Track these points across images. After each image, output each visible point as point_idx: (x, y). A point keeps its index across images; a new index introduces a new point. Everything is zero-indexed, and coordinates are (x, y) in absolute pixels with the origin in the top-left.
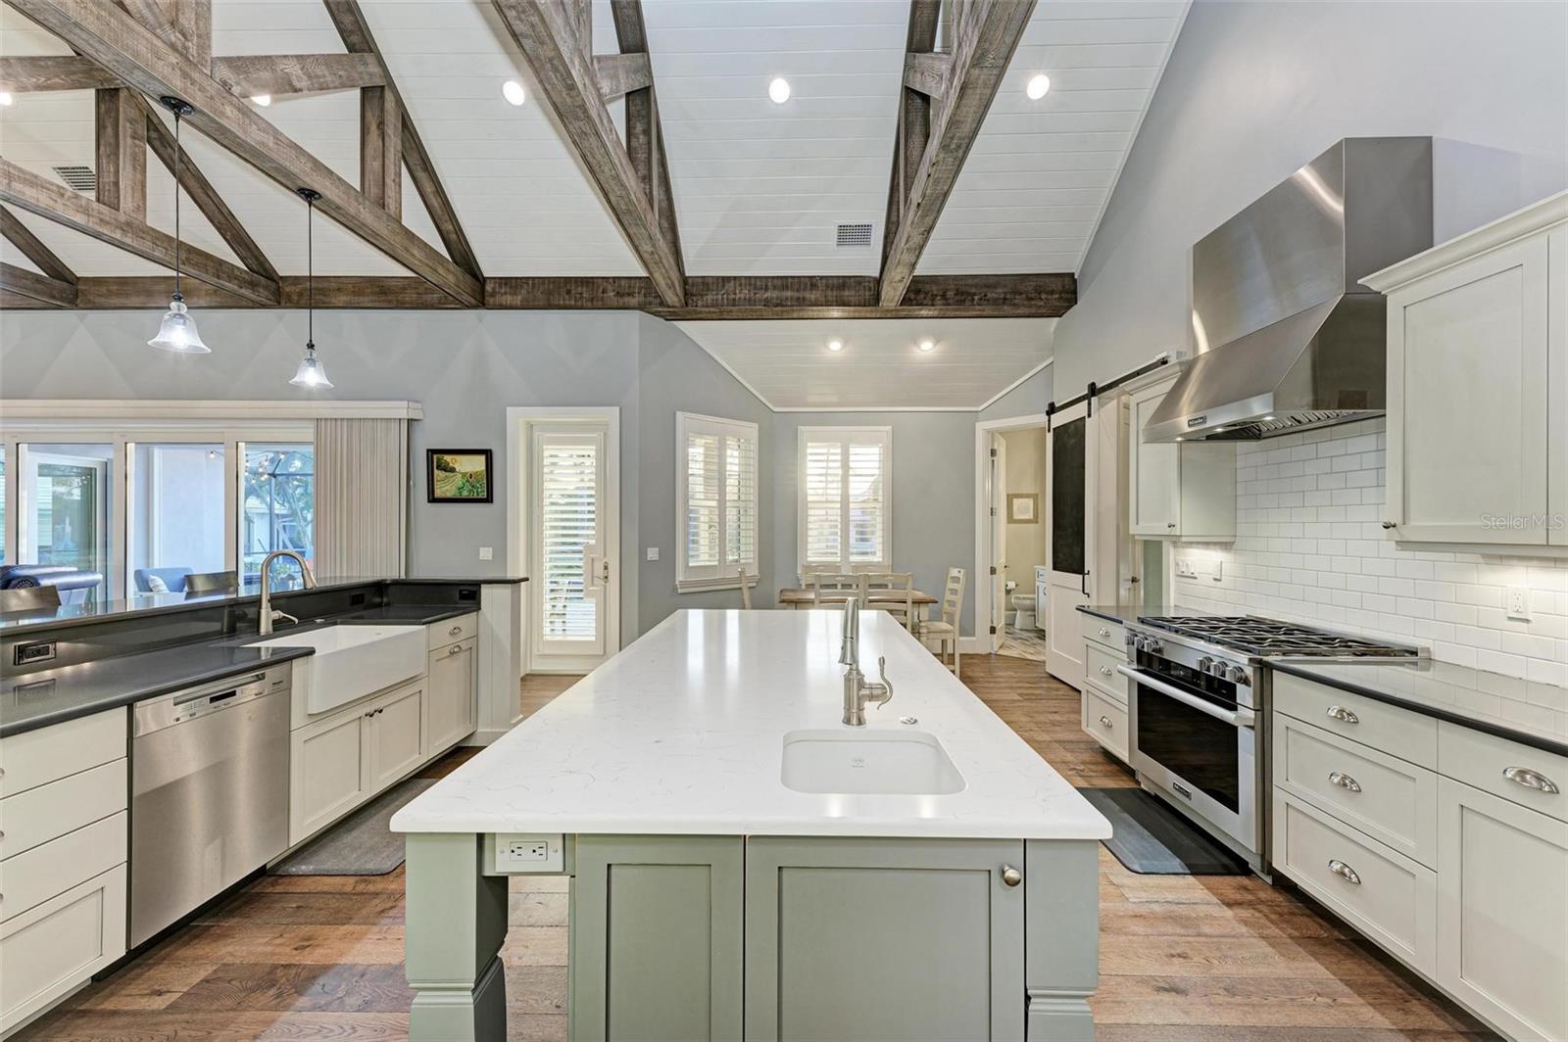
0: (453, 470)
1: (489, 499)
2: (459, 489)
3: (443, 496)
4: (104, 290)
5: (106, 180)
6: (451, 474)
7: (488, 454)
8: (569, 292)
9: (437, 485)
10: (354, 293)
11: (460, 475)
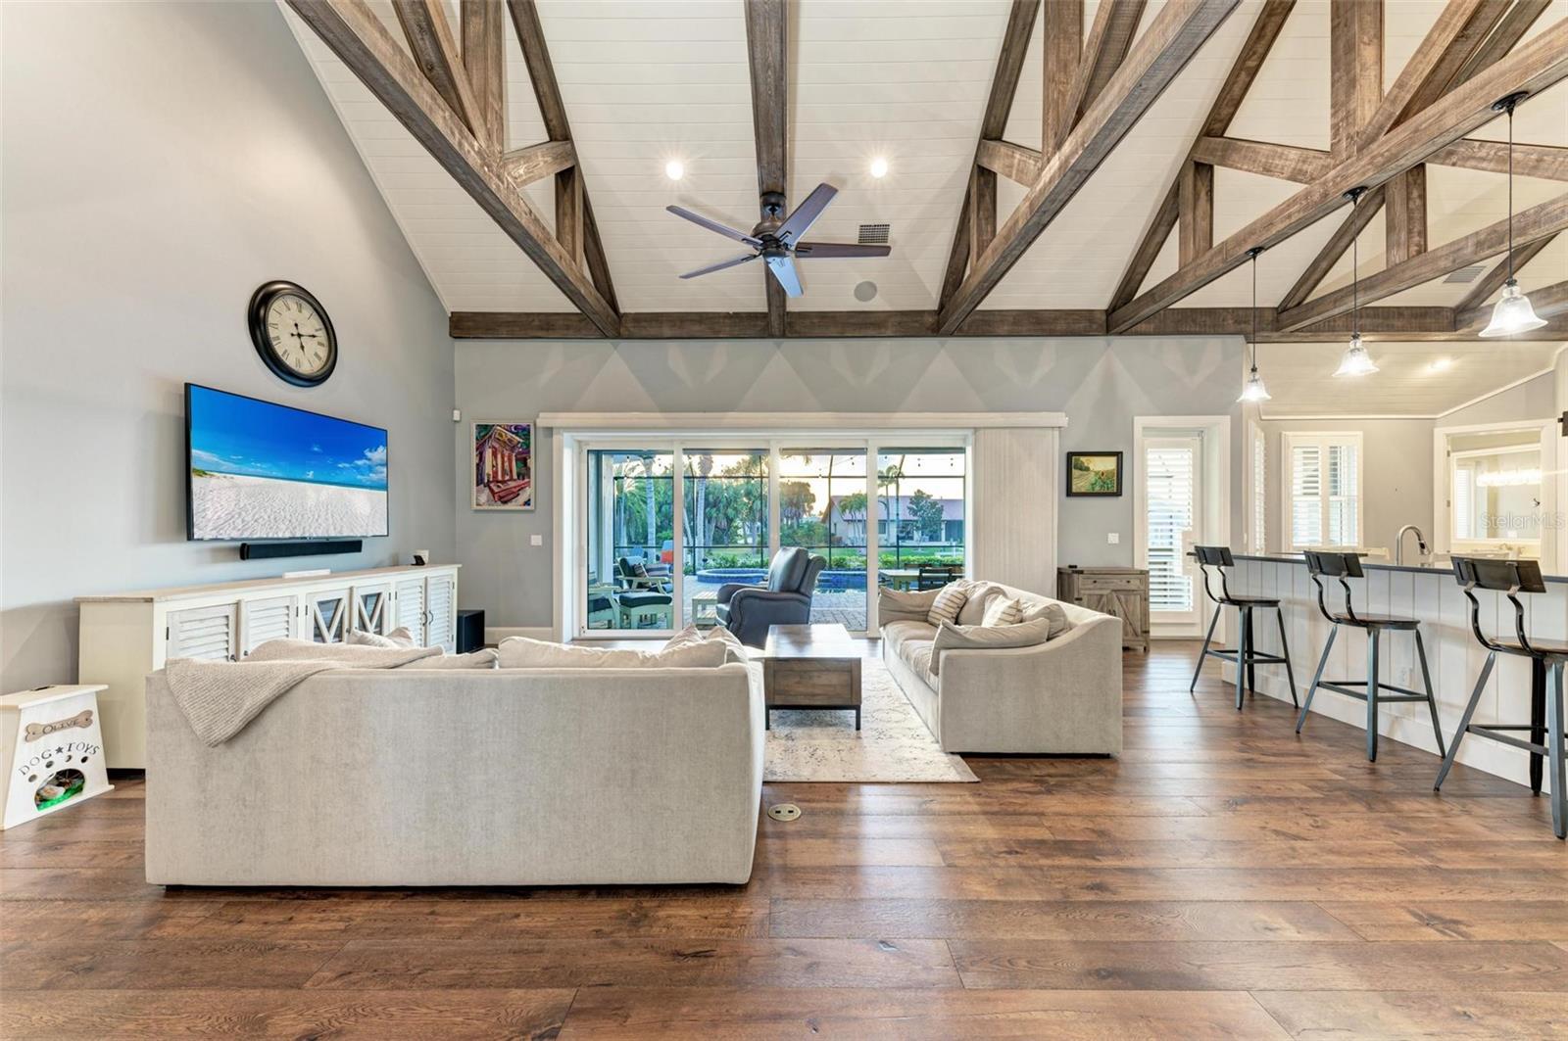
0: (1087, 469)
1: (1118, 494)
2: (1092, 484)
3: (1078, 491)
4: (807, 322)
5: (985, 238)
6: (1085, 473)
7: (1118, 455)
8: (1194, 321)
9: (1074, 482)
10: (1015, 323)
11: (1093, 473)
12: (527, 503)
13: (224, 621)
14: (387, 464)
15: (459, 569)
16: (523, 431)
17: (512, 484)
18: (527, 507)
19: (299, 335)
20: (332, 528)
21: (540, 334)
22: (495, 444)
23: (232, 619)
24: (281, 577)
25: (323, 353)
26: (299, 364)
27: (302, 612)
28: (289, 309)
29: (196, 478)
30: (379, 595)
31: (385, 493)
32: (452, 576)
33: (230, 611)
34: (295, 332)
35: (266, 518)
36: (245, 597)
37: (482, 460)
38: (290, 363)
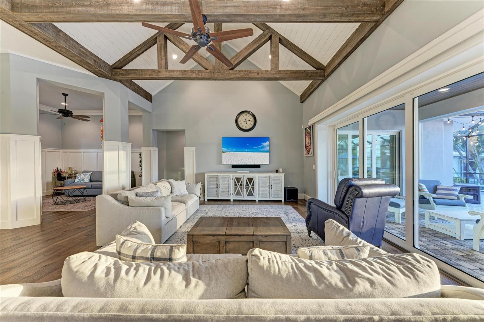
15: (284, 174)
16: (310, 128)
17: (309, 147)
18: (312, 155)
20: (252, 162)
22: (307, 134)
23: (217, 178)
25: (253, 123)
26: (246, 127)
27: (231, 179)
28: (243, 116)
29: (223, 153)
30: (253, 178)
31: (269, 153)
32: (282, 176)
33: (217, 176)
34: (245, 121)
35: (236, 160)
36: (220, 174)
37: (305, 140)
38: (244, 128)
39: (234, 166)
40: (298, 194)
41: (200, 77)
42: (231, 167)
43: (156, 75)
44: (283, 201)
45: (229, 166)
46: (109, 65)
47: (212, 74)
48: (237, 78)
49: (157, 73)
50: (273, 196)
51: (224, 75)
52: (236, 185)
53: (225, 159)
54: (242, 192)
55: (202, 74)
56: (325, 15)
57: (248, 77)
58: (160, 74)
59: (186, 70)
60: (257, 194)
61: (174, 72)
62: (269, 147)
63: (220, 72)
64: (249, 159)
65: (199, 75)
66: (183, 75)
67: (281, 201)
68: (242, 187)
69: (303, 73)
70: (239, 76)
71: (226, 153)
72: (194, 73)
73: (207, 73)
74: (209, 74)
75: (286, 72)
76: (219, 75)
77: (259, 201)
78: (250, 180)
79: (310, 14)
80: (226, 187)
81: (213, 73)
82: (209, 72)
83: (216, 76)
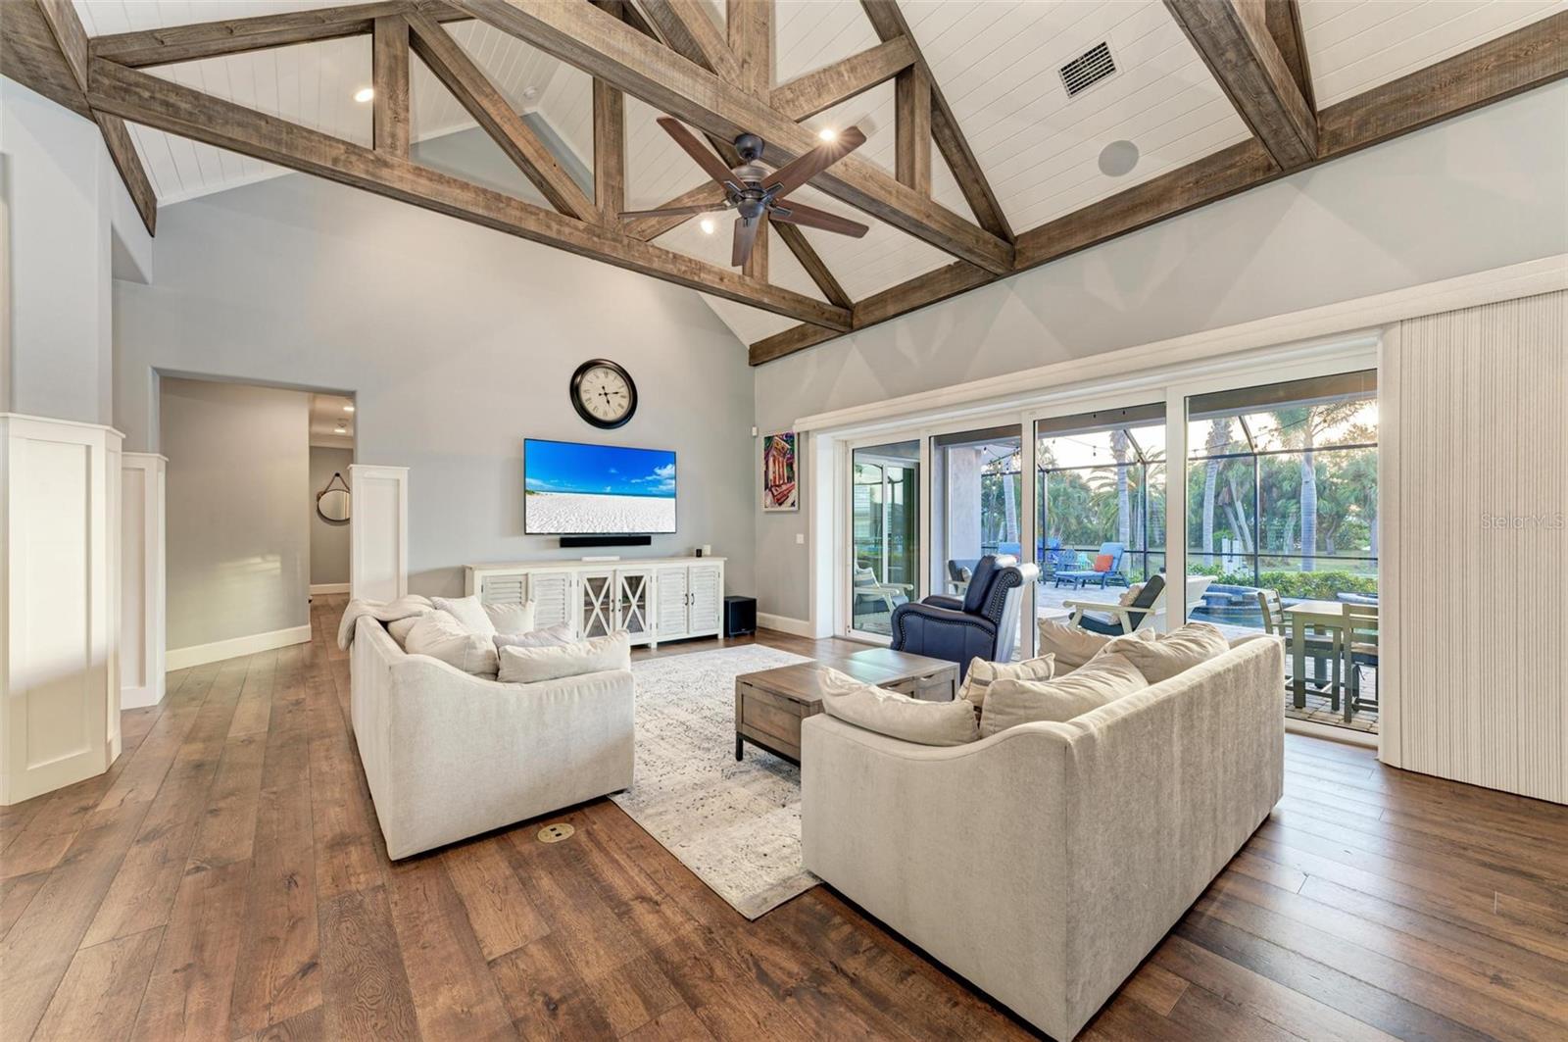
4: (1043, 239)
12: (793, 504)
13: (519, 585)
14: (675, 478)
15: (725, 562)
16: (789, 438)
17: (784, 487)
18: (793, 508)
19: (606, 394)
20: (625, 526)
21: (799, 346)
22: (775, 453)
23: (524, 585)
24: (580, 560)
25: (626, 403)
26: (606, 413)
27: (574, 584)
28: (598, 377)
29: (528, 496)
30: (642, 577)
31: (673, 500)
32: (718, 567)
33: (522, 579)
34: (602, 392)
35: (574, 519)
36: (532, 571)
37: (767, 467)
38: (599, 415)
39: (569, 542)
40: (758, 614)
41: (553, 234)
42: (558, 545)
43: (367, 172)
44: (721, 636)
45: (555, 541)
46: (84, 34)
47: (595, 239)
48: (664, 273)
49: (370, 164)
50: (696, 626)
51: (633, 253)
52: (589, 604)
53: (536, 517)
54: (608, 624)
55: (562, 229)
56: (950, 239)
57: (696, 279)
58: (385, 172)
59: (500, 195)
60: (654, 626)
61: (450, 187)
62: (674, 482)
63: (621, 242)
64: (618, 519)
65: (549, 227)
66: (488, 208)
67: (714, 637)
68: (608, 608)
69: (815, 307)
70: (675, 272)
71: (538, 497)
72: (533, 217)
73: (579, 230)
74: (585, 236)
75: (782, 295)
76: (615, 249)
77: (661, 645)
78: (634, 582)
79: (933, 230)
80: (558, 613)
81: (599, 237)
82: (584, 230)
83: (607, 251)
